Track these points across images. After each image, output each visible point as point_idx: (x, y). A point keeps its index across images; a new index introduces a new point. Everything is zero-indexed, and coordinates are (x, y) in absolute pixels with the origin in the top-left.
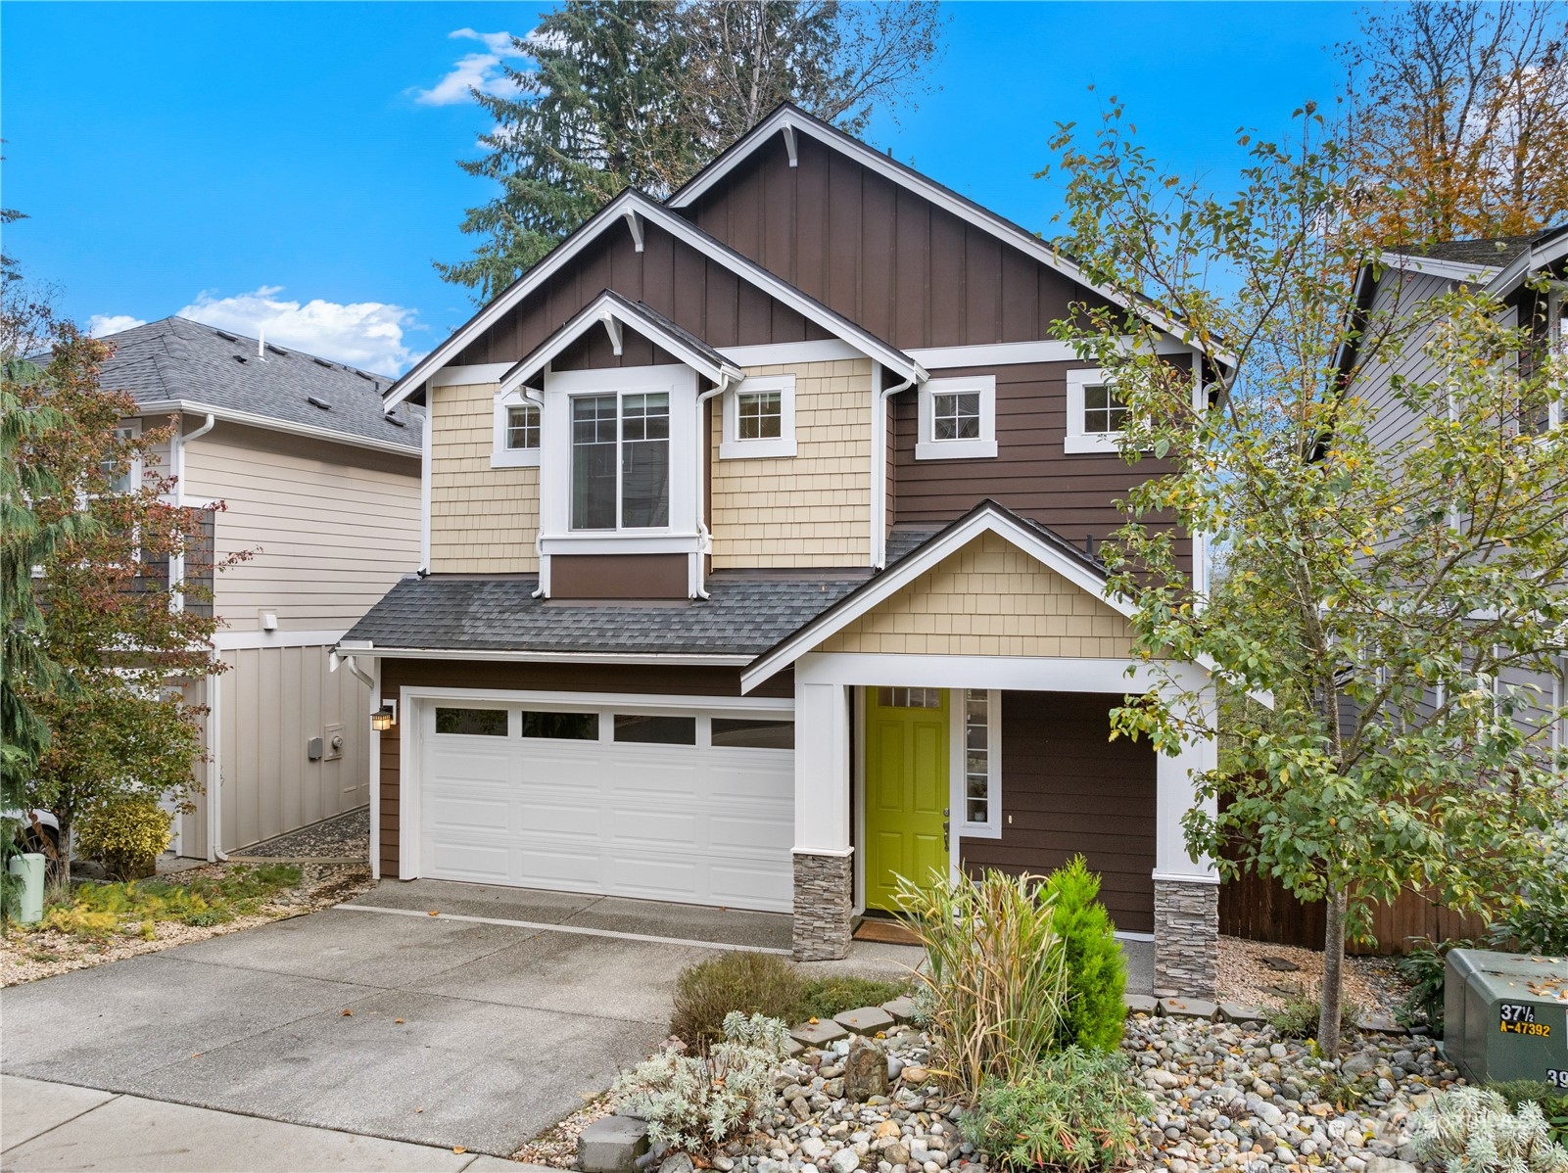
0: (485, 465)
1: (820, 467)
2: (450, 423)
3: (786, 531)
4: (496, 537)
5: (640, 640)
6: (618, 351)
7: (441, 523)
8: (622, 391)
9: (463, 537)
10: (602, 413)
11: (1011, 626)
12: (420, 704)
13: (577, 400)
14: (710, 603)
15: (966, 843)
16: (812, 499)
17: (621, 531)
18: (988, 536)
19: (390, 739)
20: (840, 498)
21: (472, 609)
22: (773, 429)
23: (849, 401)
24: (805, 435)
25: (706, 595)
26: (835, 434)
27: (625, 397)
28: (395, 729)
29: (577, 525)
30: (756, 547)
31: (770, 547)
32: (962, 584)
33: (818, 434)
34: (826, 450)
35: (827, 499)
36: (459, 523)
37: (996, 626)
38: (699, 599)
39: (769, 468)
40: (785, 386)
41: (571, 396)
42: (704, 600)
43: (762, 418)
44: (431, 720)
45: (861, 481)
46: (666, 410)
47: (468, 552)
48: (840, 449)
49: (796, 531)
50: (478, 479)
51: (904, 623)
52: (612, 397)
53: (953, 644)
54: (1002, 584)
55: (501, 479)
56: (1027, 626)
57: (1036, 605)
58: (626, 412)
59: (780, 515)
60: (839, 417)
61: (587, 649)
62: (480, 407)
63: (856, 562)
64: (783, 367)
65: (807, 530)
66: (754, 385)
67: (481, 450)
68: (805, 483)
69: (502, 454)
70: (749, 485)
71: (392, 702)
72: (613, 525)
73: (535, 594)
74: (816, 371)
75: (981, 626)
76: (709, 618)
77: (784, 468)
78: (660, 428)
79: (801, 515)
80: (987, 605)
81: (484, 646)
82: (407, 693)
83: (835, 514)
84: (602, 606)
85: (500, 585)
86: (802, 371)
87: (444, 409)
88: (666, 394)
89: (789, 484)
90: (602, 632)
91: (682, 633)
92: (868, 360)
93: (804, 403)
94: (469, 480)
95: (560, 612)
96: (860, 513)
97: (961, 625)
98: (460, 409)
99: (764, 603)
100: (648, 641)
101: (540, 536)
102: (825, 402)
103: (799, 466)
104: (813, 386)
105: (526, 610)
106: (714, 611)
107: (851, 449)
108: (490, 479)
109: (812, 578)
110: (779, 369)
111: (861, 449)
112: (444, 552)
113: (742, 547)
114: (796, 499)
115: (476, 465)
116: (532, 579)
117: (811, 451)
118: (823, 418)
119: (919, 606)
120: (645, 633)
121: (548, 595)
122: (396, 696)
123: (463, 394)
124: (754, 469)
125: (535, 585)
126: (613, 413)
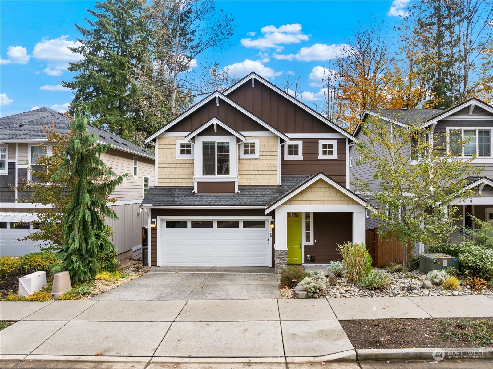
0: (174, 158)
1: (265, 161)
2: (163, 147)
3: (257, 176)
4: (177, 177)
5: (227, 203)
6: (216, 131)
7: (161, 173)
8: (217, 141)
9: (167, 177)
10: (211, 146)
11: (324, 198)
12: (162, 220)
13: (204, 143)
14: (241, 194)
15: (306, 247)
16: (263, 169)
17: (217, 176)
18: (321, 179)
19: (154, 230)
20: (270, 169)
21: (176, 195)
22: (253, 152)
23: (272, 146)
24: (261, 154)
25: (239, 192)
26: (269, 153)
27: (217, 143)
28: (156, 227)
29: (204, 174)
30: (249, 180)
31: (252, 180)
32: (313, 190)
33: (265, 153)
34: (267, 157)
35: (267, 169)
36: (166, 173)
37: (321, 198)
38: (238, 193)
39: (252, 161)
40: (257, 142)
41: (202, 142)
42: (239, 193)
43: (250, 149)
44: (165, 224)
45: (275, 165)
46: (229, 146)
47: (169, 181)
48: (270, 157)
49: (259, 176)
50: (172, 162)
51: (301, 198)
52: (214, 143)
53: (311, 203)
54: (322, 190)
55: (178, 161)
56: (327, 198)
57: (329, 194)
58: (218, 146)
59: (255, 173)
60: (270, 150)
61: (214, 205)
62: (173, 143)
63: (274, 184)
64: (256, 137)
65: (262, 176)
66: (249, 141)
67: (173, 154)
68: (261, 165)
69: (179, 155)
70: (247, 165)
71: (155, 220)
72: (215, 175)
73: (192, 192)
74: (264, 138)
75: (317, 198)
76: (242, 197)
77: (256, 161)
78: (227, 151)
79: (260, 173)
80: (318, 194)
81: (185, 205)
82: (159, 218)
83: (269, 172)
84: (213, 194)
85: (180, 189)
86: (261, 138)
87: (161, 143)
88: (229, 143)
89: (257, 165)
90: (216, 201)
91: (237, 201)
92: (277, 136)
93: (261, 146)
94: (169, 162)
95: (201, 196)
96: (275, 172)
97: (313, 198)
98: (167, 143)
99: (254, 194)
100: (229, 203)
101: (194, 177)
102: (266, 146)
103: (260, 161)
104: (263, 142)
105: (191, 195)
106: (243, 196)
107: (273, 157)
108: (175, 162)
109: (264, 187)
110: (255, 138)
111: (275, 157)
112: (162, 180)
113: (245, 180)
114: (259, 169)
115: (171, 158)
116: (192, 188)
117: (263, 157)
118: (266, 150)
119: (304, 194)
120: (227, 201)
121: (196, 192)
122: (156, 218)
123: (167, 139)
124: (248, 161)
125: (193, 190)
126: (214, 147)
